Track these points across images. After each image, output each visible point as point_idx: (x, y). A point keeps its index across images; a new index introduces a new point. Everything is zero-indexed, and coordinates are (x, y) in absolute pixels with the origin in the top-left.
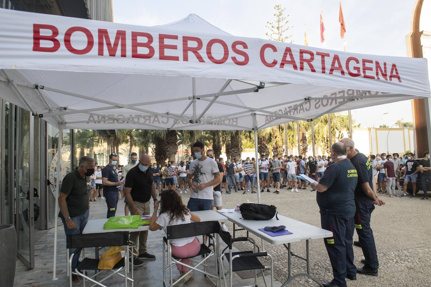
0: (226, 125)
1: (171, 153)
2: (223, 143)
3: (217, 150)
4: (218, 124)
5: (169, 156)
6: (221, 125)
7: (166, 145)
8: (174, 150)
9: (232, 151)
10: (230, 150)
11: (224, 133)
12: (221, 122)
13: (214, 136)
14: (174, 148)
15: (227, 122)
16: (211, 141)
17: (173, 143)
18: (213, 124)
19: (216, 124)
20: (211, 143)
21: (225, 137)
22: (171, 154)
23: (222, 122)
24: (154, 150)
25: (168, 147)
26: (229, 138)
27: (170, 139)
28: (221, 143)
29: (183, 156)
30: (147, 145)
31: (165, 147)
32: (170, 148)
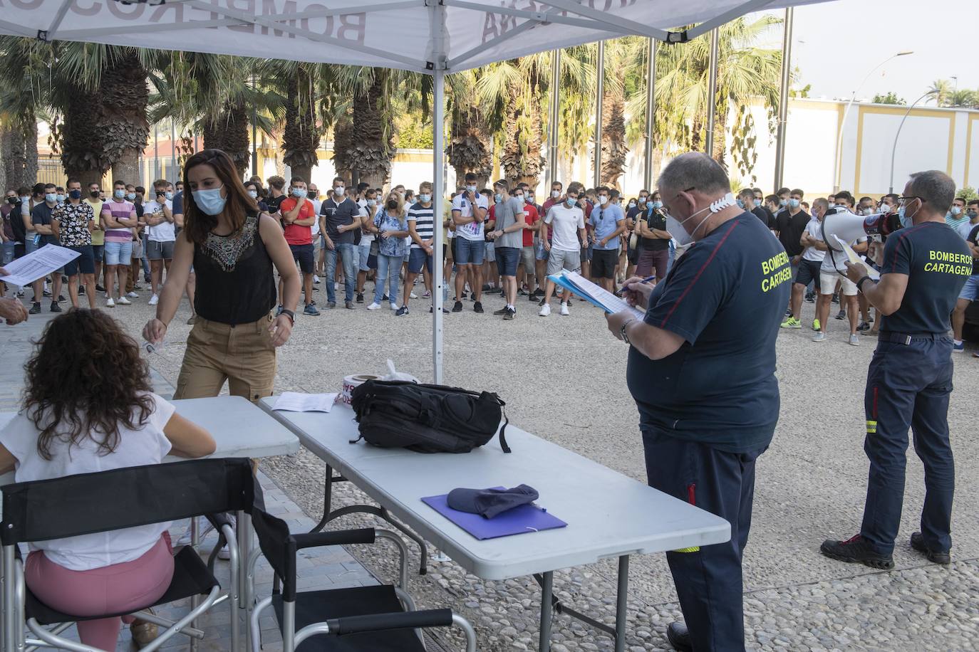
0: (314, 38)
1: (122, 146)
2: (325, 122)
3: (301, 148)
4: (278, 33)
5: (112, 159)
6: (292, 36)
7: (101, 115)
8: (134, 138)
9: (356, 154)
10: (349, 152)
12: (293, 21)
13: (292, 92)
14: (133, 129)
15: (318, 26)
16: (281, 111)
17: (130, 108)
19: (271, 31)
21: (333, 100)
22: (120, 151)
23: (298, 24)
24: (57, 131)
25: (108, 123)
26: (347, 107)
27: (118, 94)
28: (318, 123)
29: (173, 160)
30: (29, 110)
31: (98, 125)
32: (118, 129)
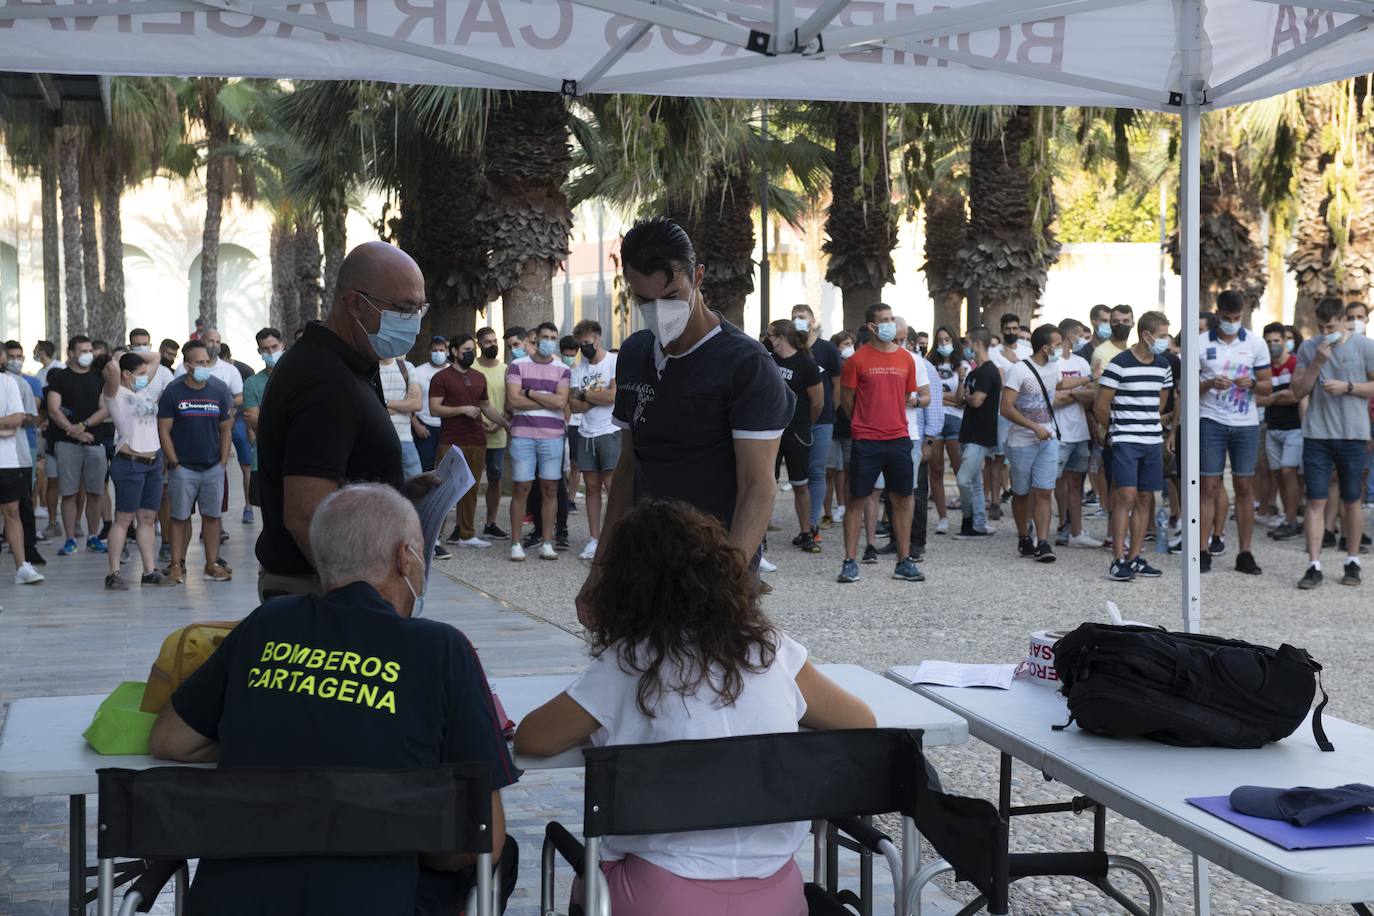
0: (979, 65)
1: (523, 257)
2: (913, 196)
3: (861, 250)
4: (921, 60)
5: (503, 282)
6: (942, 63)
7: (484, 198)
8: (544, 240)
9: (976, 258)
10: (963, 254)
11: (925, 119)
12: (944, 40)
13: (846, 139)
14: (543, 223)
15: (985, 44)
16: (823, 177)
17: (538, 183)
18: (888, 56)
19: (909, 58)
20: (813, 194)
21: (929, 149)
22: (518, 267)
23: (954, 44)
24: (388, 232)
25: (497, 214)
26: (957, 161)
27: (516, 156)
28: (897, 198)
29: (601, 284)
30: (335, 194)
31: (479, 217)
32: (517, 224)
